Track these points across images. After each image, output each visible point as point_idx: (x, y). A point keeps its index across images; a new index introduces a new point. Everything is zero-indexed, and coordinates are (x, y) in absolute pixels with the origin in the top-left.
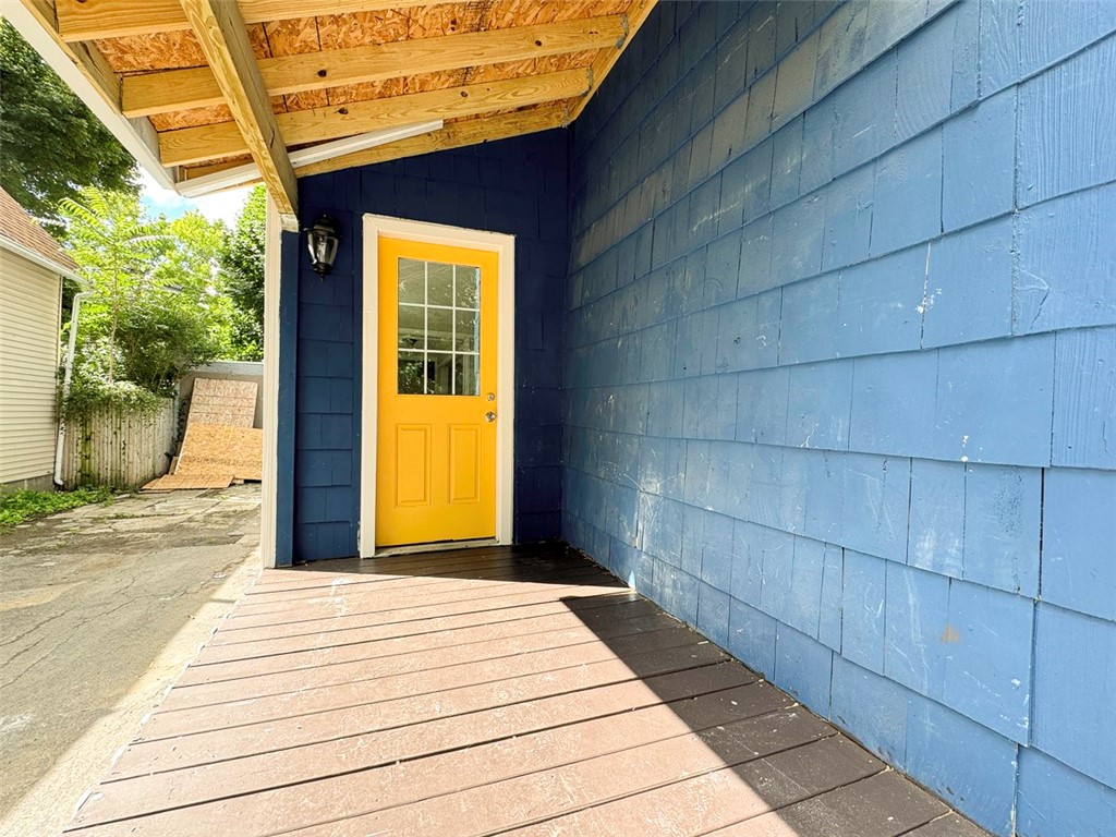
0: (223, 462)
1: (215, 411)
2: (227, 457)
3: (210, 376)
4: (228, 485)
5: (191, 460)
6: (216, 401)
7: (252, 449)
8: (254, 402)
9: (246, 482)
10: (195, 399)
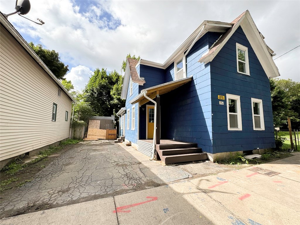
1: (93, 126)
2: (95, 134)
3: (92, 119)
4: (97, 139)
5: (89, 135)
6: (93, 124)
7: (100, 133)
8: (100, 124)
9: (99, 139)
10: (89, 124)
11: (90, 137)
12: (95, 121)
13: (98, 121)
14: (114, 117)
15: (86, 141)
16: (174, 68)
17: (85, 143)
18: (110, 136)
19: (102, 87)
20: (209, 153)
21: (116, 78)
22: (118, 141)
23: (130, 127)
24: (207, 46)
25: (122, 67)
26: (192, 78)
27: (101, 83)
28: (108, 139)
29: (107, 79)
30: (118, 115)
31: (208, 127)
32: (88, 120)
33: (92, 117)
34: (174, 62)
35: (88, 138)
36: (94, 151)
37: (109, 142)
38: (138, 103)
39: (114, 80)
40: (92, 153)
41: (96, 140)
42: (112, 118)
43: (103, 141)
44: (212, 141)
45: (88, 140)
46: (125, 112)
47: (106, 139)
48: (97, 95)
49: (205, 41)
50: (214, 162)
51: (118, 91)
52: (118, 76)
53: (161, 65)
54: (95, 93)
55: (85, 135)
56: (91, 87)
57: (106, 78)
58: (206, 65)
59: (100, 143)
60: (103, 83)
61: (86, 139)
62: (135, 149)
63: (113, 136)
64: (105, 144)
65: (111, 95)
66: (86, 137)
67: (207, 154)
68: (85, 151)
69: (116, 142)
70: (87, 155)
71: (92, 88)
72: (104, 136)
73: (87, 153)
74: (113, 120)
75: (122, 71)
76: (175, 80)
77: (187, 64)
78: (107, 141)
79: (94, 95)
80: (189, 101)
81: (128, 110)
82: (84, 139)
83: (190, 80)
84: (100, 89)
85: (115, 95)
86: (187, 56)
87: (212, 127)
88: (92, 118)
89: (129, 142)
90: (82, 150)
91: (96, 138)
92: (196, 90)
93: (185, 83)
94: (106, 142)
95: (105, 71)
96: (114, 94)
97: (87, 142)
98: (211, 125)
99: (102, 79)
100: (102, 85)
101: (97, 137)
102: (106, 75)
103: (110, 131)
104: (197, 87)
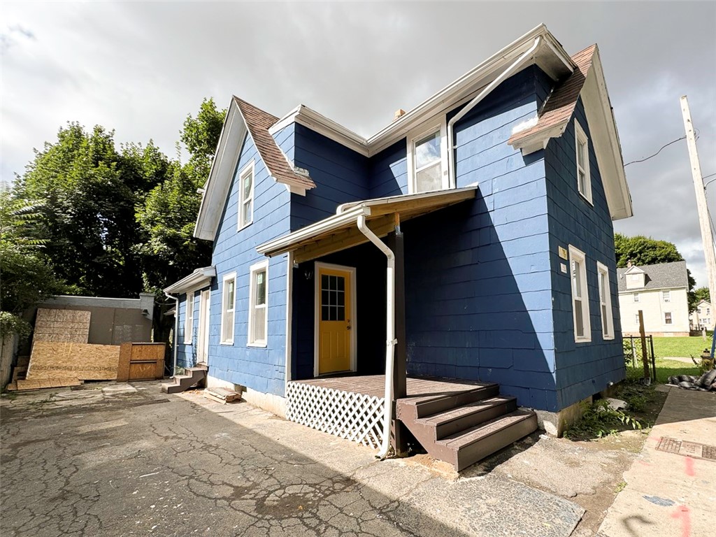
0: (67, 368)
1: (56, 332)
2: (69, 364)
3: (51, 307)
4: (78, 383)
5: (40, 368)
6: (56, 325)
7: (89, 358)
8: (88, 325)
9: (87, 382)
10: (38, 324)
11: (44, 375)
12: (68, 314)
13: (79, 313)
14: (153, 299)
15: (26, 393)
16: (405, 155)
17: (19, 402)
18: (137, 369)
19: (96, 191)
20: (544, 412)
21: (154, 167)
22: (178, 384)
23: (241, 335)
24: (533, 105)
25: (183, 134)
26: (477, 191)
27: (92, 176)
28: (129, 381)
29: (115, 163)
30: (170, 294)
31: (537, 334)
32: (30, 312)
33: (55, 298)
34: (406, 137)
35: (31, 381)
36: (94, 444)
37: (140, 393)
38: (288, 253)
39: (149, 172)
40: (93, 459)
41: (76, 388)
42: (145, 302)
43: (109, 389)
44: (554, 375)
45: (32, 387)
46: (208, 284)
47: (119, 381)
48: (74, 219)
49: (524, 88)
50: (560, 436)
51: (168, 213)
52: (164, 165)
53: (361, 141)
54: (65, 210)
55: (18, 369)
56: (45, 187)
57: (113, 161)
58: (530, 158)
59: (99, 396)
60: (100, 179)
61: (22, 386)
62: (271, 415)
63: (149, 367)
64: (125, 401)
65: (139, 223)
66: (23, 375)
67: (536, 414)
68: (42, 446)
69: (171, 391)
70: (66, 473)
71: (48, 190)
72: (109, 369)
73: (60, 458)
74: (146, 311)
75: (179, 148)
76: (411, 193)
77: (455, 151)
78: (129, 388)
79: (57, 217)
80: (465, 258)
81: (223, 279)
82: (11, 387)
83: (471, 196)
84: (89, 197)
85: (153, 225)
86: (457, 127)
87: (553, 336)
88: (50, 301)
89: (232, 387)
90: (18, 445)
91: (75, 377)
92: (493, 226)
93: (448, 204)
94: (127, 394)
95: (108, 137)
96: (152, 222)
97: (31, 399)
98: (552, 329)
99: (97, 165)
100: (97, 184)
101: (76, 375)
102: (114, 154)
103: (136, 349)
104: (496, 218)
